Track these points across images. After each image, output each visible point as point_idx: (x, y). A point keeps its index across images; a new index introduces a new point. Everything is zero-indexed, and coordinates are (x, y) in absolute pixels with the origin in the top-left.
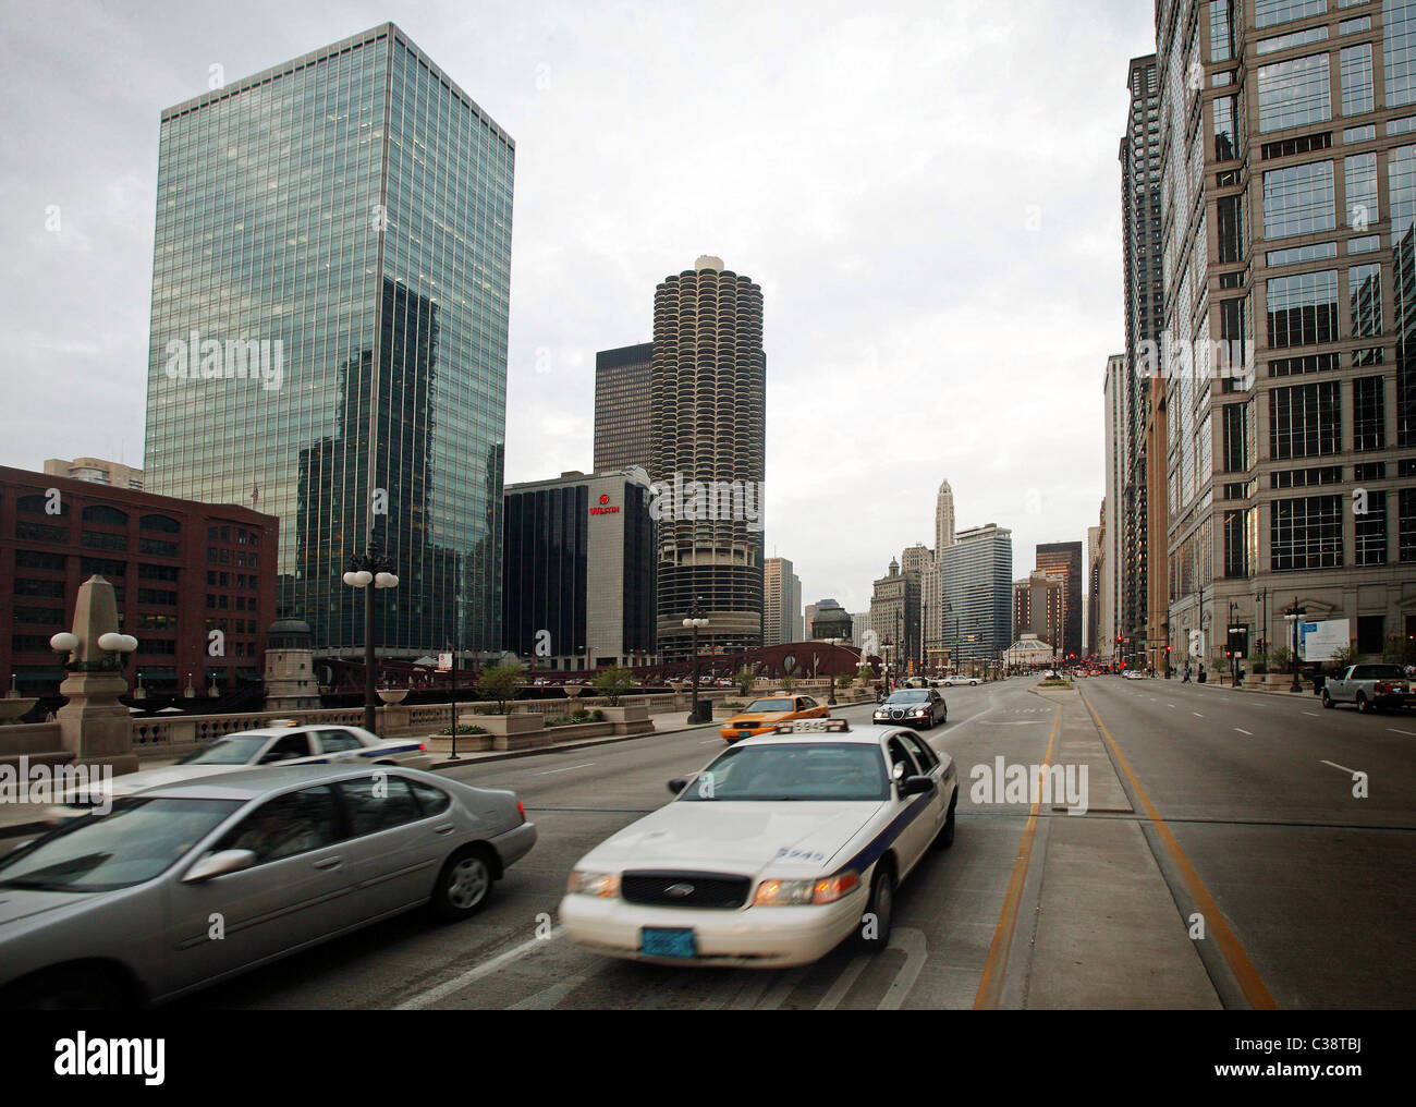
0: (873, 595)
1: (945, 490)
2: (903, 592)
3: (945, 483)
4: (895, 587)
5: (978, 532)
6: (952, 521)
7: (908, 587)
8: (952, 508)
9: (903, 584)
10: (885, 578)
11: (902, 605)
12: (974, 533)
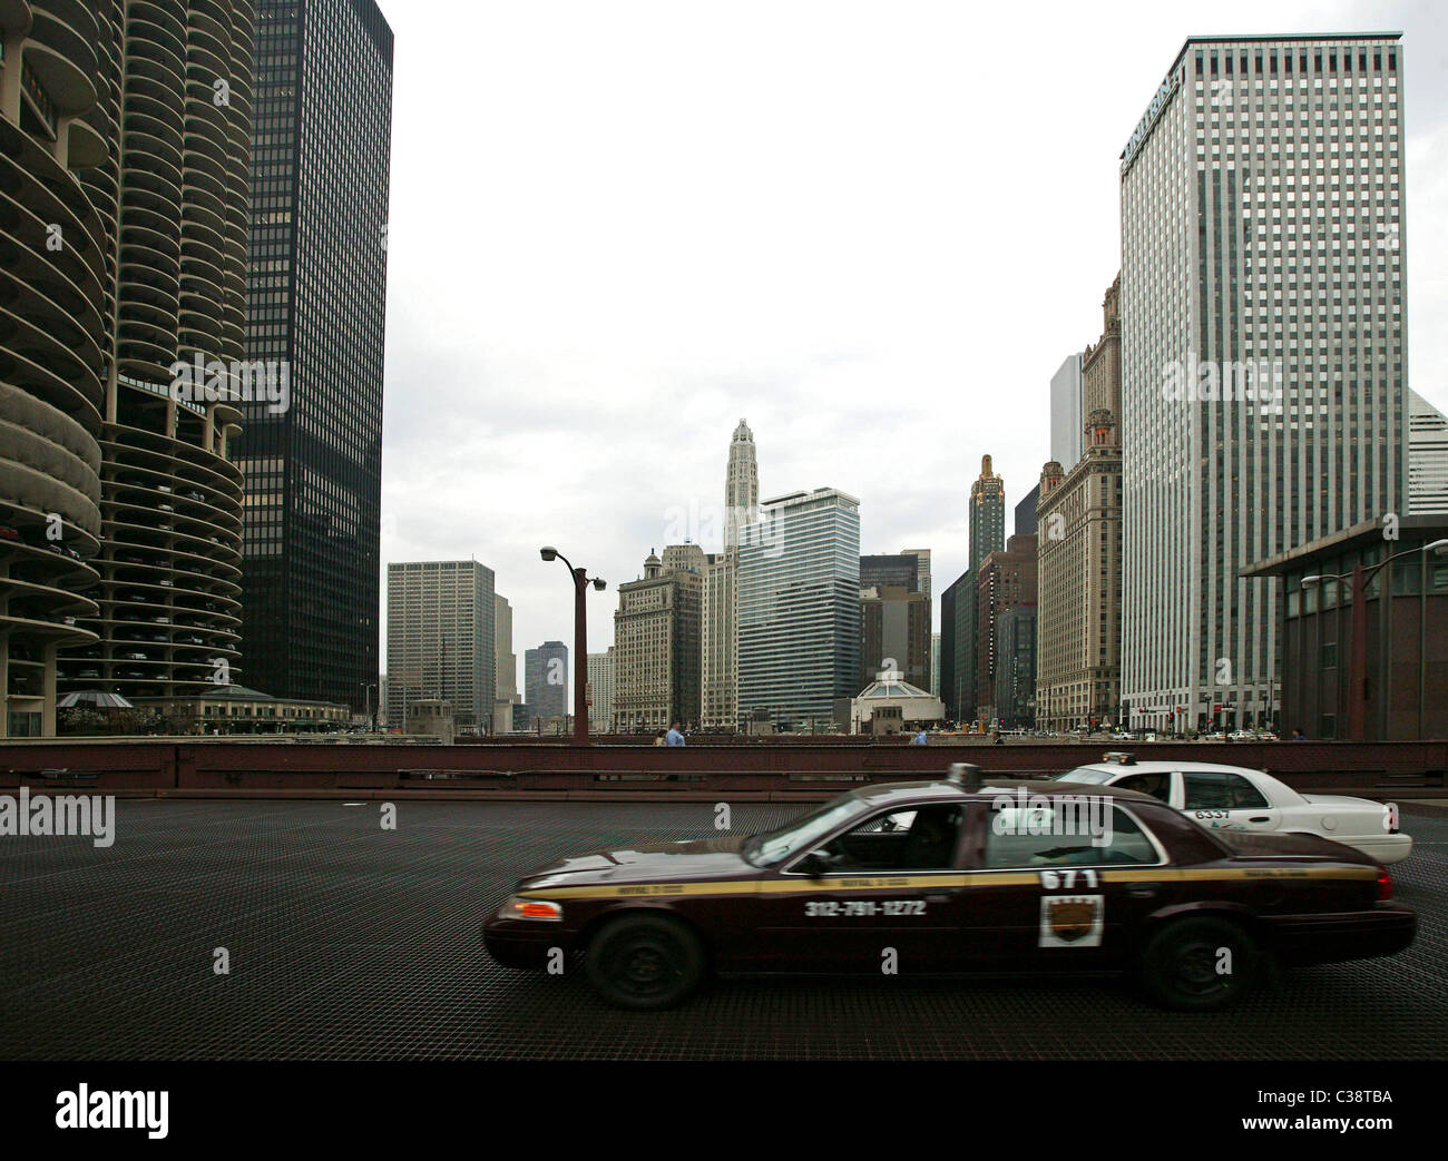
0: (617, 606)
1: (743, 437)
2: (669, 600)
3: (743, 425)
4: (657, 593)
5: (805, 499)
6: (755, 487)
7: (678, 593)
8: (755, 466)
9: (669, 589)
10: (639, 581)
11: (669, 623)
12: (798, 501)
